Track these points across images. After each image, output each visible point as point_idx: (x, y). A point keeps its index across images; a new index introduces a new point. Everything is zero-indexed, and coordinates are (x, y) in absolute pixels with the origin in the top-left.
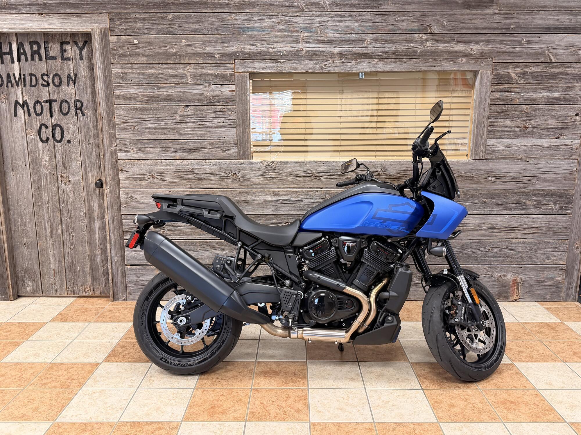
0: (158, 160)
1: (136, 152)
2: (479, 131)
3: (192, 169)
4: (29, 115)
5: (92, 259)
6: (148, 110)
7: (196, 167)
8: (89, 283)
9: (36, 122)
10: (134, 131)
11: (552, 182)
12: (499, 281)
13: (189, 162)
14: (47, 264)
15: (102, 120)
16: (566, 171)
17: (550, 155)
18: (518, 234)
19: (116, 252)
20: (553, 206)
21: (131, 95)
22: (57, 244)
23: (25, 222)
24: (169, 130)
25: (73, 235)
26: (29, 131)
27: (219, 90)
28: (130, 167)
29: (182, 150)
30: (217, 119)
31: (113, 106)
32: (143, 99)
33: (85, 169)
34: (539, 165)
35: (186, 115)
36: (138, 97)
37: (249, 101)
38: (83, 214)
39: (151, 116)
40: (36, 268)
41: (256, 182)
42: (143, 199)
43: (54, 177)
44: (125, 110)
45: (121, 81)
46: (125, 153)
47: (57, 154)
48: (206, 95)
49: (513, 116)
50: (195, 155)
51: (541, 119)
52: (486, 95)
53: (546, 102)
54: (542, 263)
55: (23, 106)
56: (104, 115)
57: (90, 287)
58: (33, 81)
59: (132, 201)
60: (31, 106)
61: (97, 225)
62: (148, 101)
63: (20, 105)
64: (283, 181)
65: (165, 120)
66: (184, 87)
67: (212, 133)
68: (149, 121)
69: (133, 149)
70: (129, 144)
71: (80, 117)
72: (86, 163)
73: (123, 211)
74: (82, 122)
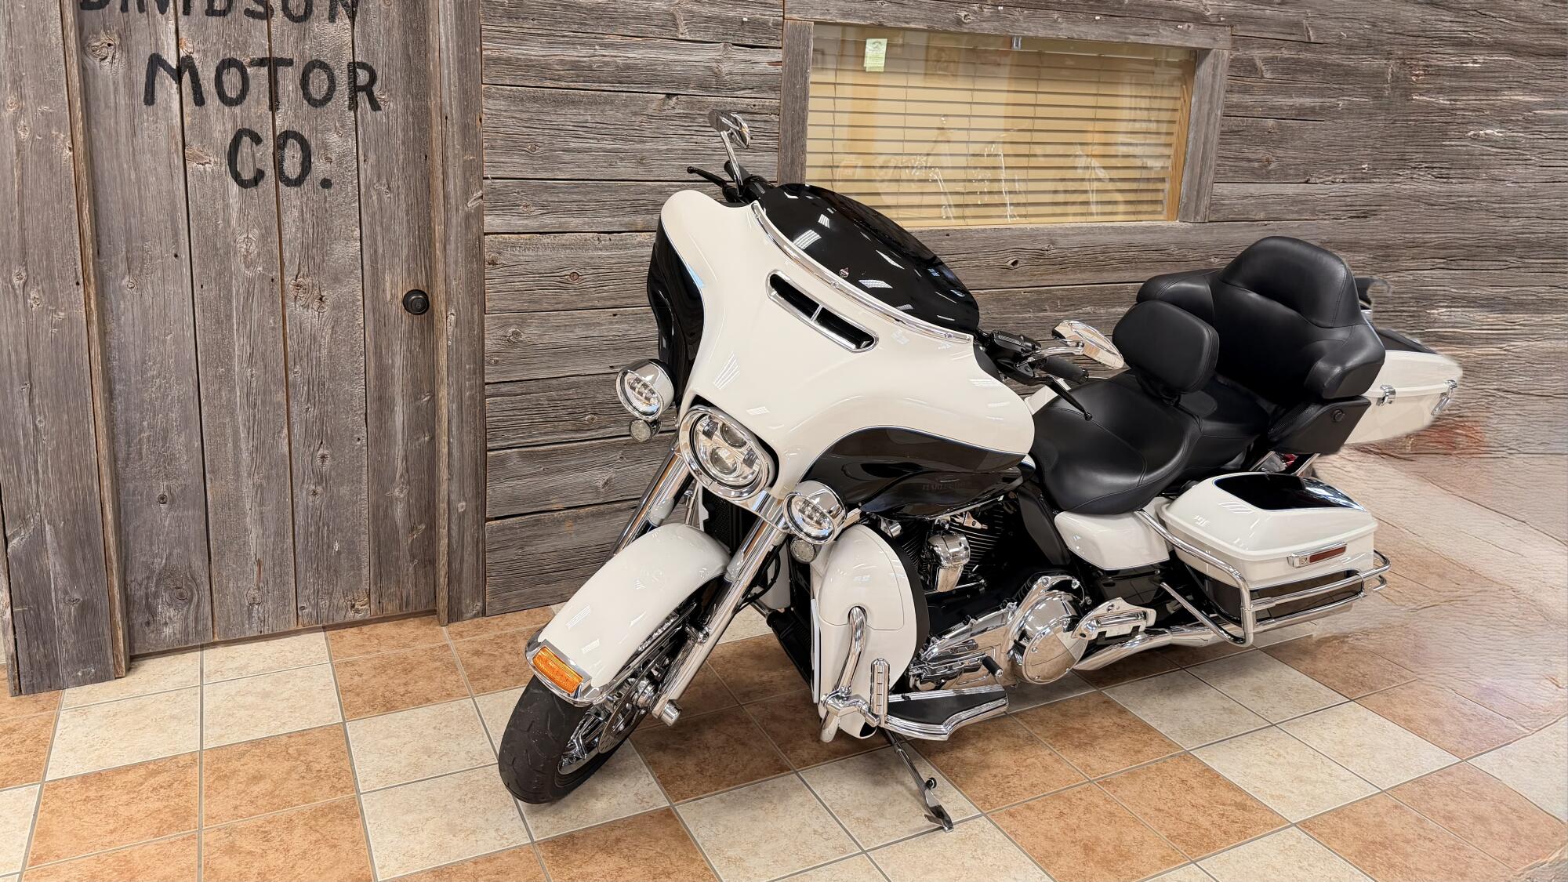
0: (591, 235)
1: (534, 213)
2: (1203, 168)
4: (199, 101)
5: (380, 515)
6: (573, 102)
8: (365, 584)
9: (223, 123)
10: (532, 158)
14: (234, 548)
15: (444, 124)
19: (462, 488)
21: (531, 60)
22: (272, 485)
23: (166, 431)
24: (621, 155)
25: (326, 452)
26: (193, 149)
27: (748, 59)
28: (517, 253)
29: (650, 207)
31: (477, 87)
32: (562, 73)
33: (374, 261)
35: (667, 118)
36: (547, 67)
37: (808, 88)
38: (359, 390)
39: (580, 118)
40: (198, 563)
42: (546, 337)
43: (274, 287)
44: (513, 99)
45: (504, 19)
46: (507, 218)
47: (285, 219)
48: (716, 71)
55: (177, 74)
56: (453, 110)
57: (369, 596)
59: (517, 344)
60: (208, 74)
61: (400, 418)
62: (575, 78)
63: (167, 69)
65: (612, 129)
66: (668, 48)
68: (572, 132)
69: (527, 206)
70: (518, 193)
71: (366, 113)
72: (376, 245)
73: (490, 374)
74: (371, 129)
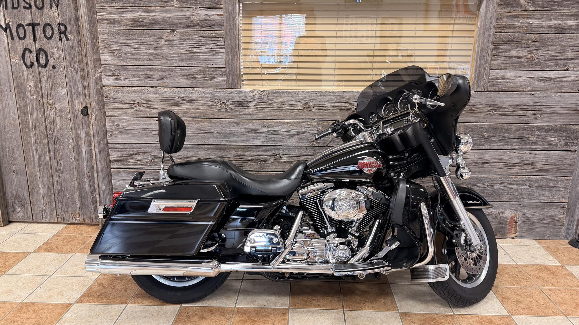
0: (144, 88)
1: (121, 79)
2: (482, 61)
3: (180, 97)
4: (13, 39)
5: (81, 187)
6: (133, 34)
7: (183, 95)
8: (78, 210)
9: (20, 46)
10: (118, 57)
11: (558, 116)
12: (497, 218)
13: (176, 89)
14: (36, 191)
15: (85, 45)
16: (573, 106)
17: (558, 87)
18: (519, 170)
19: (103, 180)
20: (557, 141)
21: (115, 19)
22: (45, 171)
23: (13, 149)
24: (154, 56)
25: (62, 162)
26: (12, 55)
27: (207, 13)
28: (116, 94)
29: (168, 77)
30: (204, 45)
31: (96, 30)
32: (128, 23)
33: (71, 95)
34: (545, 98)
35: (172, 40)
36: (121, 21)
37: (238, 26)
38: (71, 141)
39: (136, 41)
40: (26, 194)
41: (246, 112)
42: (130, 127)
43: (40, 103)
44: (110, 34)
45: (104, 4)
46: (110, 80)
47: (42, 80)
48: (192, 19)
49: (519, 46)
50: (182, 83)
51: (550, 48)
52: (491, 23)
53: (556, 31)
54: (542, 201)
55: (5, 30)
56: (88, 40)
57: (80, 215)
58: (14, 3)
59: (118, 129)
60: (14, 30)
61: (84, 153)
62: (133, 25)
63: (2, 28)
64: (274, 111)
65: (150, 46)
66: (170, 11)
67: (200, 60)
68: (133, 46)
69: (118, 76)
70: (114, 70)
71: (65, 42)
72: (71, 89)
73: (109, 139)
74: (66, 47)
